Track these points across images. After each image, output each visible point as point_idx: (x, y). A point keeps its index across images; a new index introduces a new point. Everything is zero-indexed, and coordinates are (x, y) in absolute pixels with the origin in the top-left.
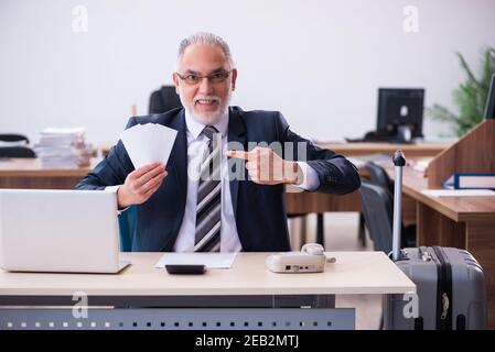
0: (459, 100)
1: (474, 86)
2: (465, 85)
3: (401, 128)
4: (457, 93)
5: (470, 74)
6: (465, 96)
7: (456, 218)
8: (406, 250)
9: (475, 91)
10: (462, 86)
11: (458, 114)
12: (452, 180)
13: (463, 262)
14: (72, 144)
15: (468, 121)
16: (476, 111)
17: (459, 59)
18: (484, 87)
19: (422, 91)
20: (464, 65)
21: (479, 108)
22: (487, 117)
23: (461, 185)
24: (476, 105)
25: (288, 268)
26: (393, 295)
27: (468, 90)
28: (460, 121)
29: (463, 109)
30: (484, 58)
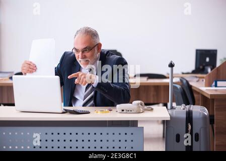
3: (206, 67)
7: (209, 97)
19: (216, 51)
23: (218, 85)
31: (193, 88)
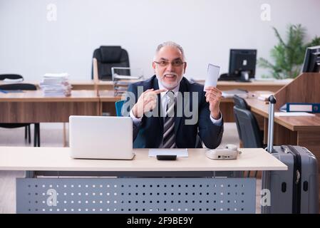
0: (274, 55)
1: (283, 47)
2: (277, 46)
3: (243, 73)
4: (273, 51)
5: (281, 41)
6: (278, 53)
7: (292, 129)
8: (275, 147)
9: (284, 50)
10: (275, 47)
11: (274, 64)
12: (285, 106)
13: (306, 154)
14: (62, 83)
15: (280, 68)
16: (284, 62)
17: (274, 31)
18: (288, 48)
19: (255, 51)
20: (278, 35)
21: (286, 60)
22: (304, 71)
24: (284, 58)
25: (219, 157)
26: (271, 171)
27: (280, 50)
28: (275, 68)
29: (277, 61)
30: (289, 31)
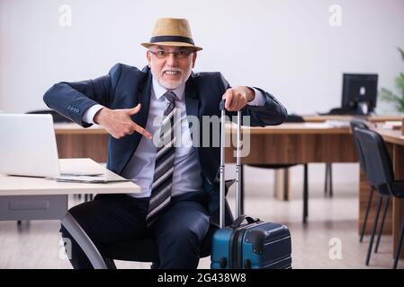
0: (400, 85)
3: (360, 105)
4: (398, 80)
11: (400, 96)
17: (400, 54)
19: (376, 76)
28: (401, 102)
31: (385, 139)
